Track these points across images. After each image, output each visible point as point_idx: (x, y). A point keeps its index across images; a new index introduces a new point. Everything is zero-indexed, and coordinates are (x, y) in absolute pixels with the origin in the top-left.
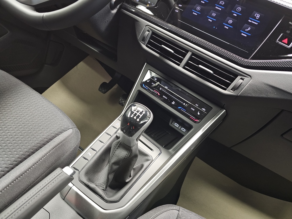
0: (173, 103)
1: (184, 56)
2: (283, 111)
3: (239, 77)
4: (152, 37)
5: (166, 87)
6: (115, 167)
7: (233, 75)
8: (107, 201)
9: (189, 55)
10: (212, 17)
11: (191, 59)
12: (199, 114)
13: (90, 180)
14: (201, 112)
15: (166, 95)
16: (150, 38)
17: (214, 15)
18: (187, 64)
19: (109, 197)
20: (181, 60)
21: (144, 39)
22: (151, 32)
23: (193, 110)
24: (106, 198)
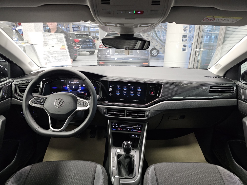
0: (129, 130)
1: (124, 112)
2: (163, 114)
3: (146, 112)
4: (107, 111)
5: (122, 125)
6: (128, 166)
7: (144, 112)
8: (132, 178)
9: (126, 112)
10: (125, 93)
11: (127, 113)
12: (140, 129)
13: (122, 176)
14: (140, 127)
15: (124, 128)
16: (107, 112)
17: (125, 92)
18: (127, 115)
19: (132, 177)
20: (124, 115)
21: (105, 113)
22: (106, 109)
23: (137, 128)
24: (131, 178)
